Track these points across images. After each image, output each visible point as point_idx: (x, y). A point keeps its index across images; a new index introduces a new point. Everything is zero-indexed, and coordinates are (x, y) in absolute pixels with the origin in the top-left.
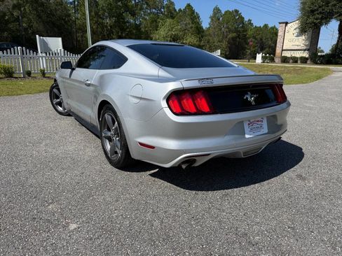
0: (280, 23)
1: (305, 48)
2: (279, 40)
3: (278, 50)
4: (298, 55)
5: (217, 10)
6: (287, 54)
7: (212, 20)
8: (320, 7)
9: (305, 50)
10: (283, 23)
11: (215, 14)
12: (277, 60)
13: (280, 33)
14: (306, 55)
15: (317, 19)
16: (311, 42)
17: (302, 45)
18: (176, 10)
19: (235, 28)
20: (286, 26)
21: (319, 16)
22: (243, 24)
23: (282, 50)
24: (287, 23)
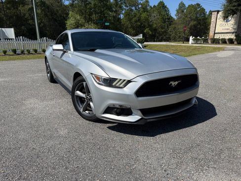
0: (213, 12)
1: (233, 31)
3: (211, 33)
4: (227, 37)
5: (182, 5)
6: (217, 37)
7: (178, 12)
9: (233, 33)
10: (215, 11)
11: (180, 7)
12: (209, 41)
13: (213, 20)
14: (233, 37)
15: (234, 6)
16: (238, 26)
17: (231, 29)
18: (151, 7)
19: (197, 17)
20: (218, 13)
21: (236, 4)
22: (204, 14)
23: (215, 33)
24: (218, 12)
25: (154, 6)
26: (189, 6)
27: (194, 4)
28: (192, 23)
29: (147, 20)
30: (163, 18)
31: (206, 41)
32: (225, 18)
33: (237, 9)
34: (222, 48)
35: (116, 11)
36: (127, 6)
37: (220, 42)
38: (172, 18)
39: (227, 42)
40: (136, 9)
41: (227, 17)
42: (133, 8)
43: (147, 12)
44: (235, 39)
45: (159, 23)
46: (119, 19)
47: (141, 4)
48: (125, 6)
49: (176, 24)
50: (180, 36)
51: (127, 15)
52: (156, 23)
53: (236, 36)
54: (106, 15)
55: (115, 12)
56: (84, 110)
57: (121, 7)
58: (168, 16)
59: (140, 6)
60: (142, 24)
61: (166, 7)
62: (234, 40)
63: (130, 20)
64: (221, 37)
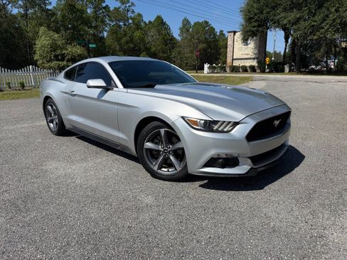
0: (229, 32)
1: (253, 57)
2: (229, 49)
3: (229, 60)
4: (248, 63)
5: (186, 22)
6: (236, 63)
7: (182, 31)
8: (256, 15)
9: (254, 59)
10: (231, 32)
11: (184, 25)
12: (228, 70)
13: (230, 43)
14: (255, 63)
15: (254, 27)
16: (259, 51)
17: (251, 54)
18: (145, 23)
19: (206, 39)
20: (234, 35)
21: (256, 24)
22: (214, 34)
23: (233, 59)
24: (235, 32)
25: (150, 22)
26: (195, 24)
27: (200, 21)
28: (201, 46)
29: (142, 40)
30: (164, 39)
31: (223, 69)
32: (245, 40)
33: (258, 31)
34: (249, 78)
35: (96, 27)
36: (113, 21)
37: (241, 70)
38: (174, 38)
39: (249, 70)
40: (125, 25)
41: (247, 40)
42: (121, 23)
43: (141, 29)
44: (258, 67)
45: (159, 45)
46: (102, 38)
47: (132, 19)
48: (109, 20)
49: (180, 46)
50: (187, 63)
51: (114, 32)
52: (154, 46)
53: (258, 62)
54: (82, 33)
55: (94, 29)
56: (160, 168)
57: (103, 22)
58: (169, 35)
59: (130, 21)
60: (135, 46)
61: (165, 24)
62: (256, 68)
63: (118, 40)
64: (241, 63)
